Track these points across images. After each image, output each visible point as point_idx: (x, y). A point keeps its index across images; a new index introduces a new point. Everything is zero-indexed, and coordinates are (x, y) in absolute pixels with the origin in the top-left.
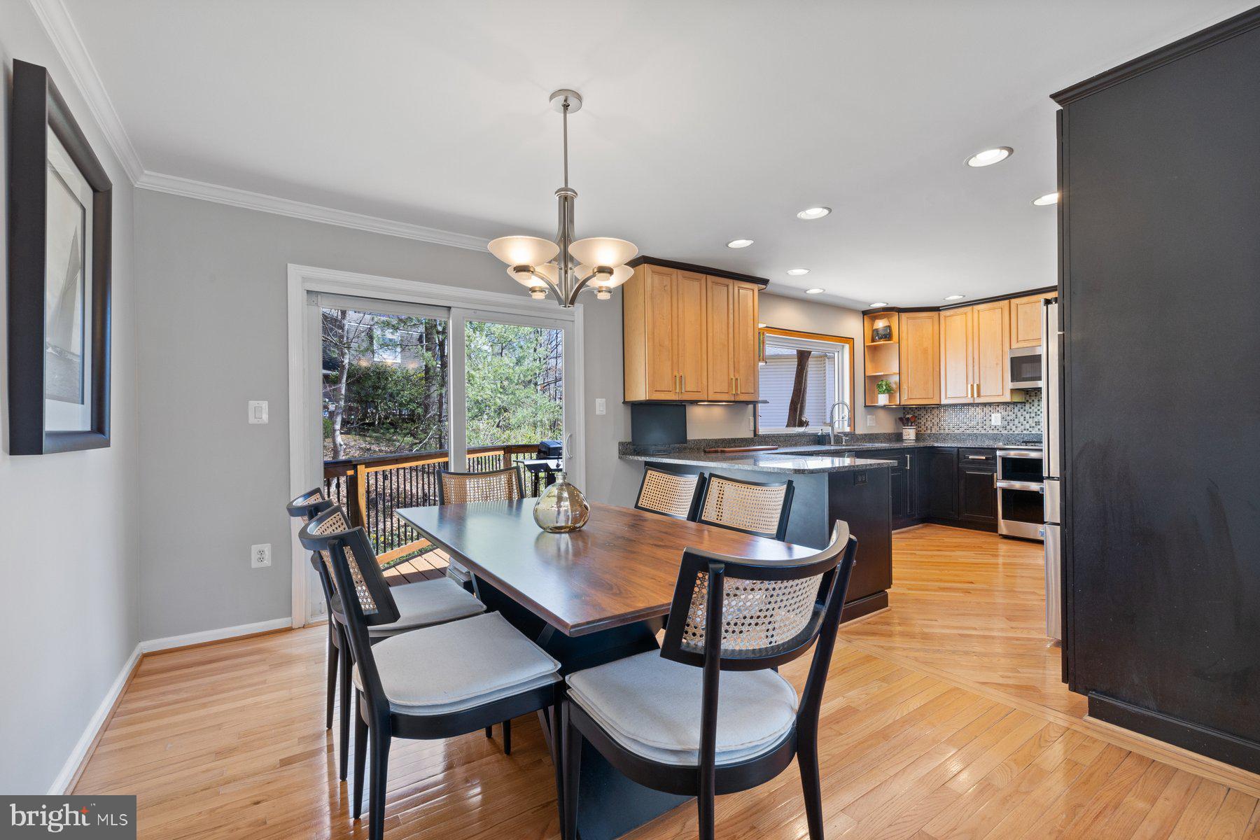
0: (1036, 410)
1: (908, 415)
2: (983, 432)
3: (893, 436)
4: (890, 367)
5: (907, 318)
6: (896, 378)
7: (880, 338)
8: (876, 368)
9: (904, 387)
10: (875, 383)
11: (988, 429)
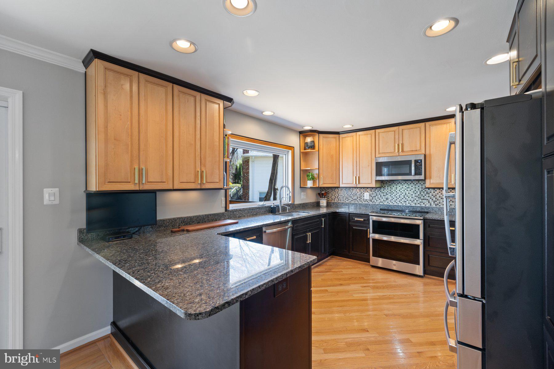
0: (386, 192)
1: (322, 192)
2: (360, 202)
3: (315, 204)
4: (314, 165)
5: (323, 137)
6: (317, 172)
7: (309, 148)
8: (307, 165)
9: (321, 176)
10: (306, 174)
11: (362, 201)
